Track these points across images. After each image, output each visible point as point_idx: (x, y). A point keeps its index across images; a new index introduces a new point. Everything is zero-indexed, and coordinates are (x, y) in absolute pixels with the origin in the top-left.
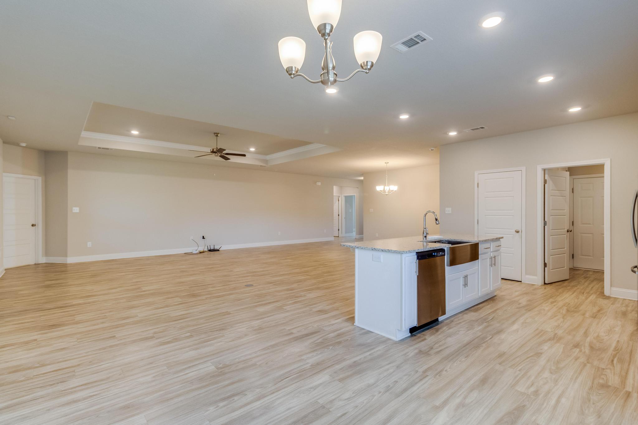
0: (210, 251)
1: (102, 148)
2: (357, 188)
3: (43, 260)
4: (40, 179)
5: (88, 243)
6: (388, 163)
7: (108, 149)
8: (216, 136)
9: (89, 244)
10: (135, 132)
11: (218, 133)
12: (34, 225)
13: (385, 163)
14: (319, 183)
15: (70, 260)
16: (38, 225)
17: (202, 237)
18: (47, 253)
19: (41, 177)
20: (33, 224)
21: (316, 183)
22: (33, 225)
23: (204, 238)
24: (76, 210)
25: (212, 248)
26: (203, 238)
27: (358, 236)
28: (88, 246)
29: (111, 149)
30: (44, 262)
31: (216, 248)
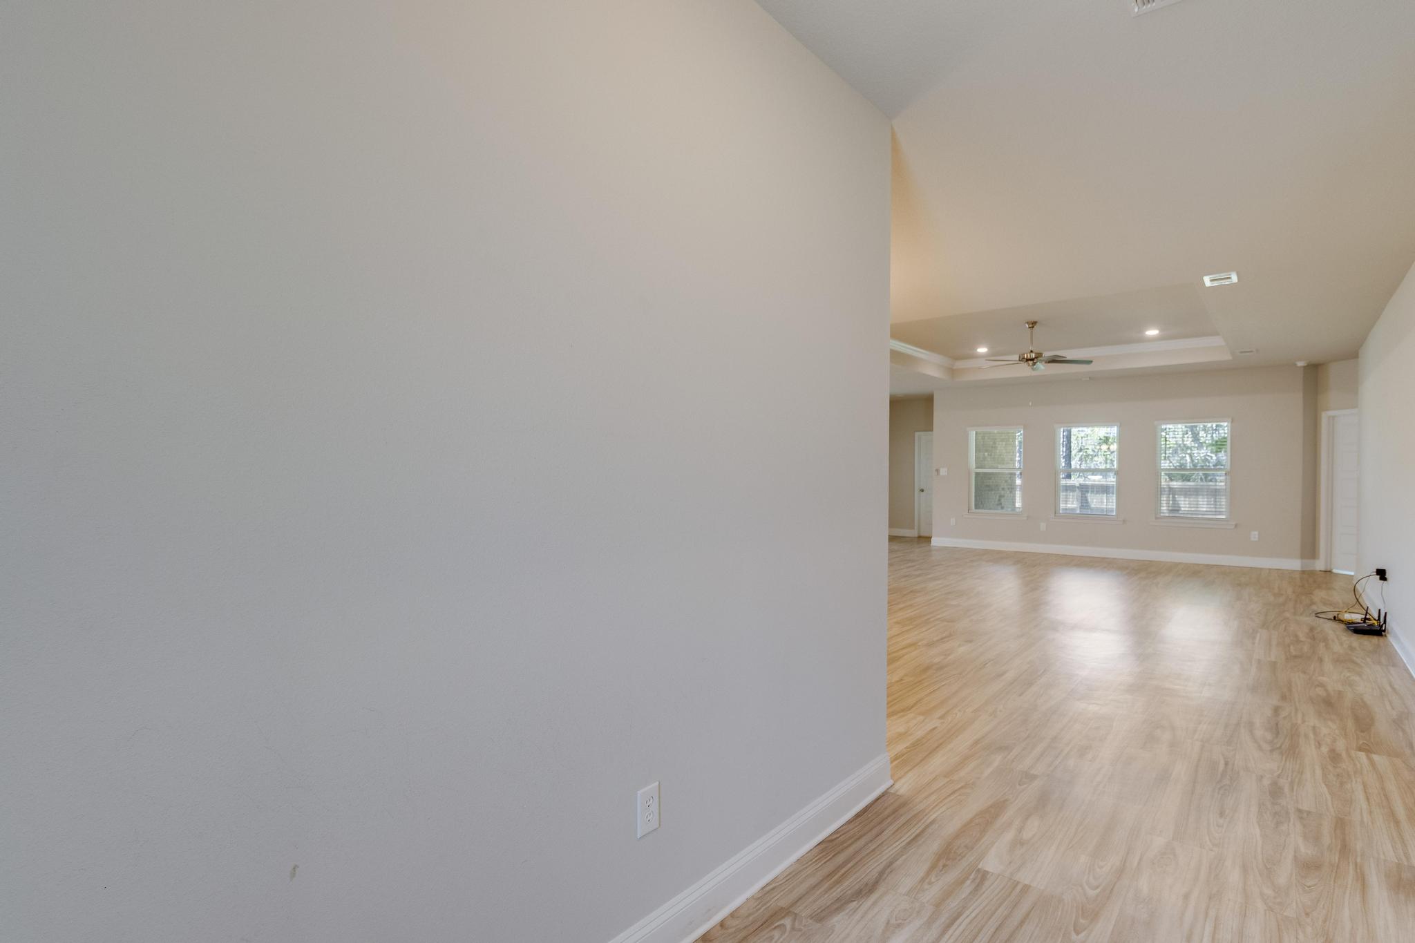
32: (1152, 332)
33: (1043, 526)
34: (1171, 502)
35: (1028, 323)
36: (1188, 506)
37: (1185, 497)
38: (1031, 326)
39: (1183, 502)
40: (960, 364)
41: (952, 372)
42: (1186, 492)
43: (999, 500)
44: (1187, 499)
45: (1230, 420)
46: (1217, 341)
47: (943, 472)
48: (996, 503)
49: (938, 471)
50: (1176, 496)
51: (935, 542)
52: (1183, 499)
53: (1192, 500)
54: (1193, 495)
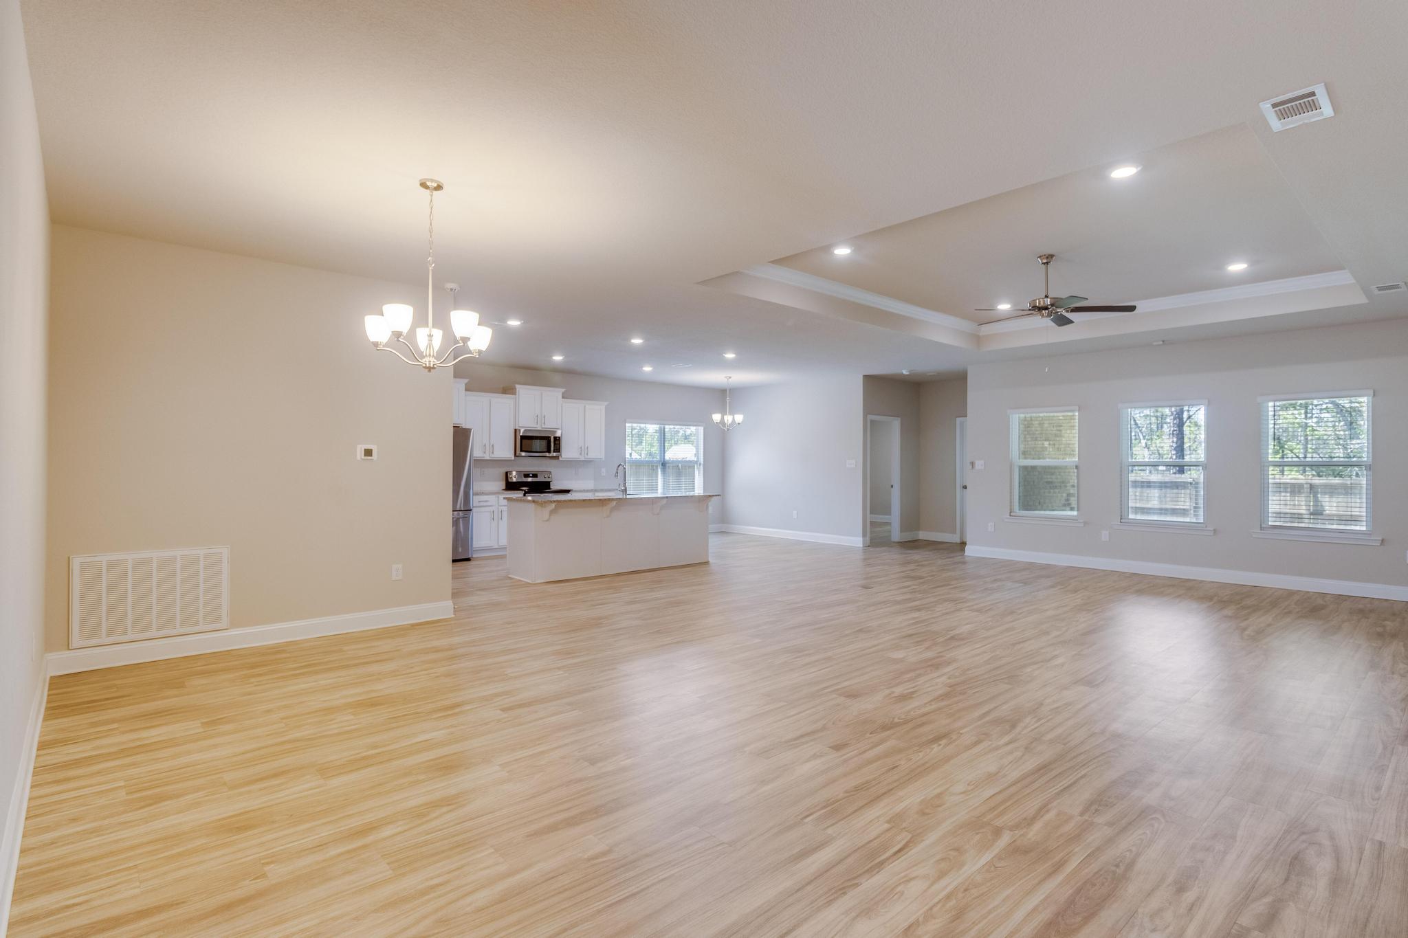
32: (1237, 267)
33: (1105, 535)
34: (1312, 504)
35: (1040, 257)
36: (1334, 509)
37: (1331, 497)
38: (1045, 261)
39: (1327, 504)
40: (986, 330)
41: (978, 339)
42: (1332, 490)
43: (1067, 500)
44: (1334, 499)
45: (1371, 392)
46: (1344, 278)
47: (979, 464)
48: (1063, 502)
49: (972, 464)
50: (1319, 496)
51: (970, 551)
52: (1327, 499)
53: (1340, 500)
54: (1342, 494)
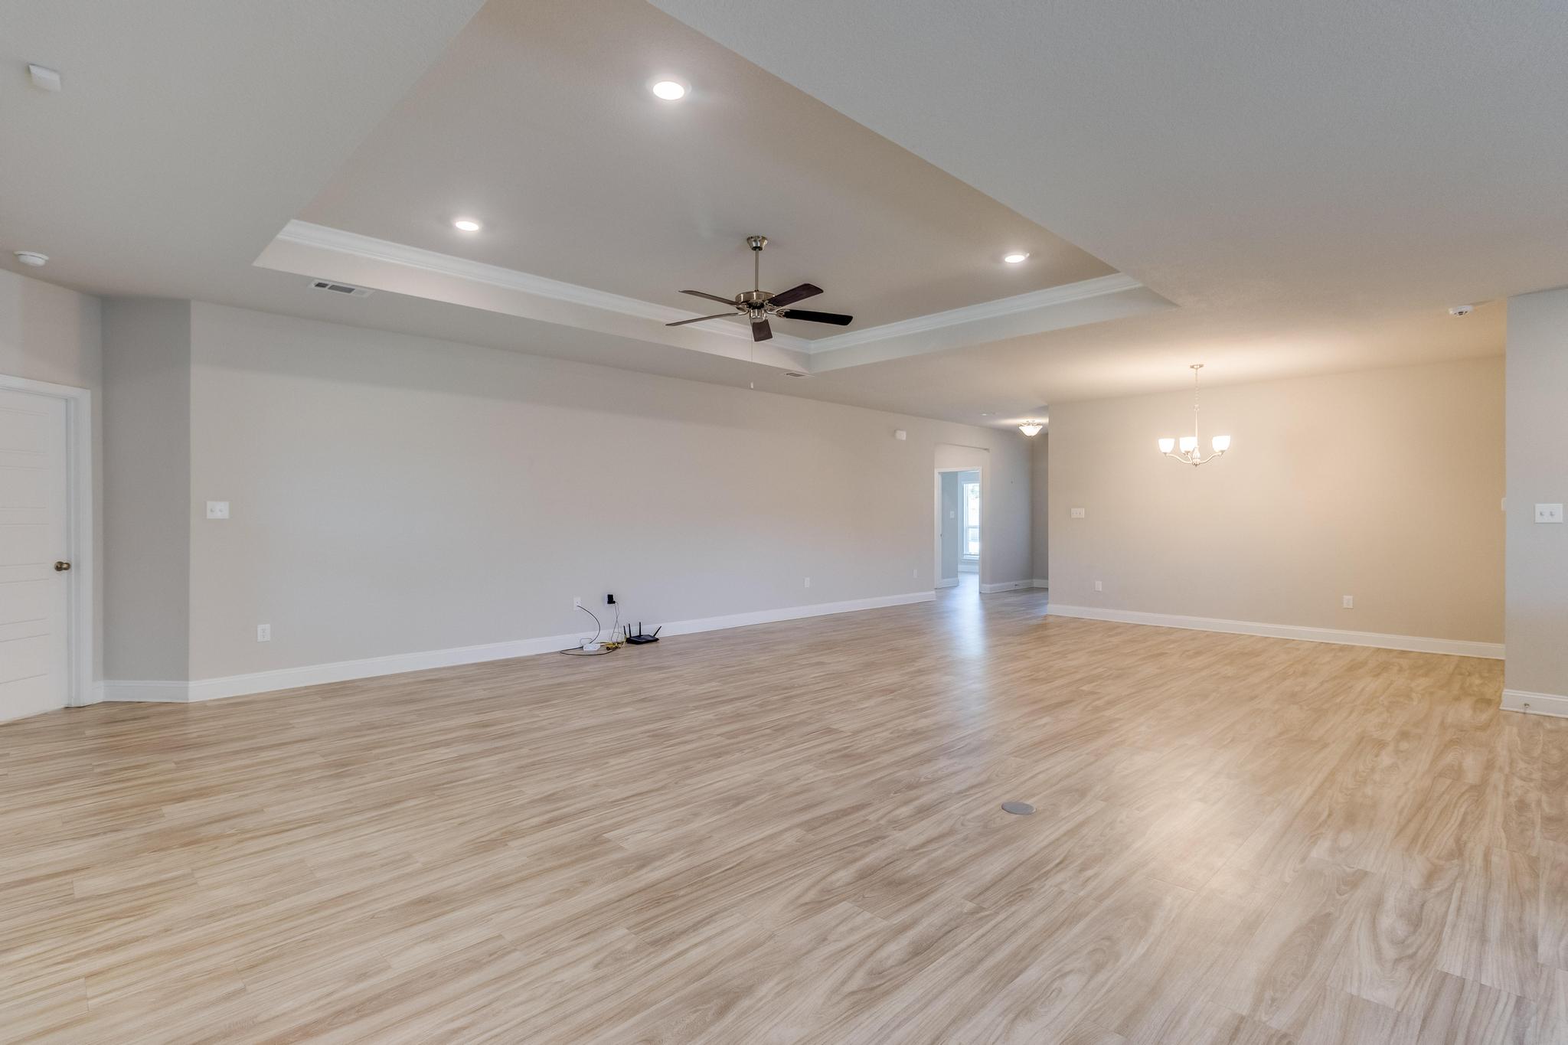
0: (630, 641)
1: (333, 288)
2: (985, 449)
3: (95, 692)
4: (85, 399)
5: (260, 628)
6: (1201, 366)
7: (350, 290)
8: (755, 248)
9: (264, 632)
10: (467, 226)
11: (764, 238)
12: (65, 566)
13: (1192, 367)
14: (901, 432)
15: (202, 689)
16: (78, 566)
17: (606, 600)
18: (109, 666)
19: (89, 391)
20: (61, 563)
21: (895, 431)
22: (60, 567)
23: (614, 602)
24: (219, 510)
25: (635, 633)
26: (611, 600)
27: (988, 586)
28: (260, 639)
29: (364, 290)
30: (100, 699)
31: (648, 630)
